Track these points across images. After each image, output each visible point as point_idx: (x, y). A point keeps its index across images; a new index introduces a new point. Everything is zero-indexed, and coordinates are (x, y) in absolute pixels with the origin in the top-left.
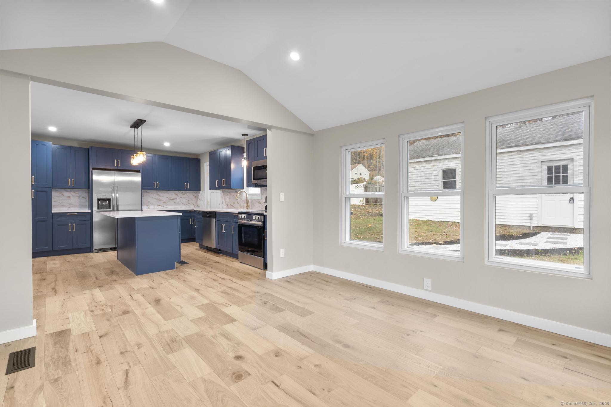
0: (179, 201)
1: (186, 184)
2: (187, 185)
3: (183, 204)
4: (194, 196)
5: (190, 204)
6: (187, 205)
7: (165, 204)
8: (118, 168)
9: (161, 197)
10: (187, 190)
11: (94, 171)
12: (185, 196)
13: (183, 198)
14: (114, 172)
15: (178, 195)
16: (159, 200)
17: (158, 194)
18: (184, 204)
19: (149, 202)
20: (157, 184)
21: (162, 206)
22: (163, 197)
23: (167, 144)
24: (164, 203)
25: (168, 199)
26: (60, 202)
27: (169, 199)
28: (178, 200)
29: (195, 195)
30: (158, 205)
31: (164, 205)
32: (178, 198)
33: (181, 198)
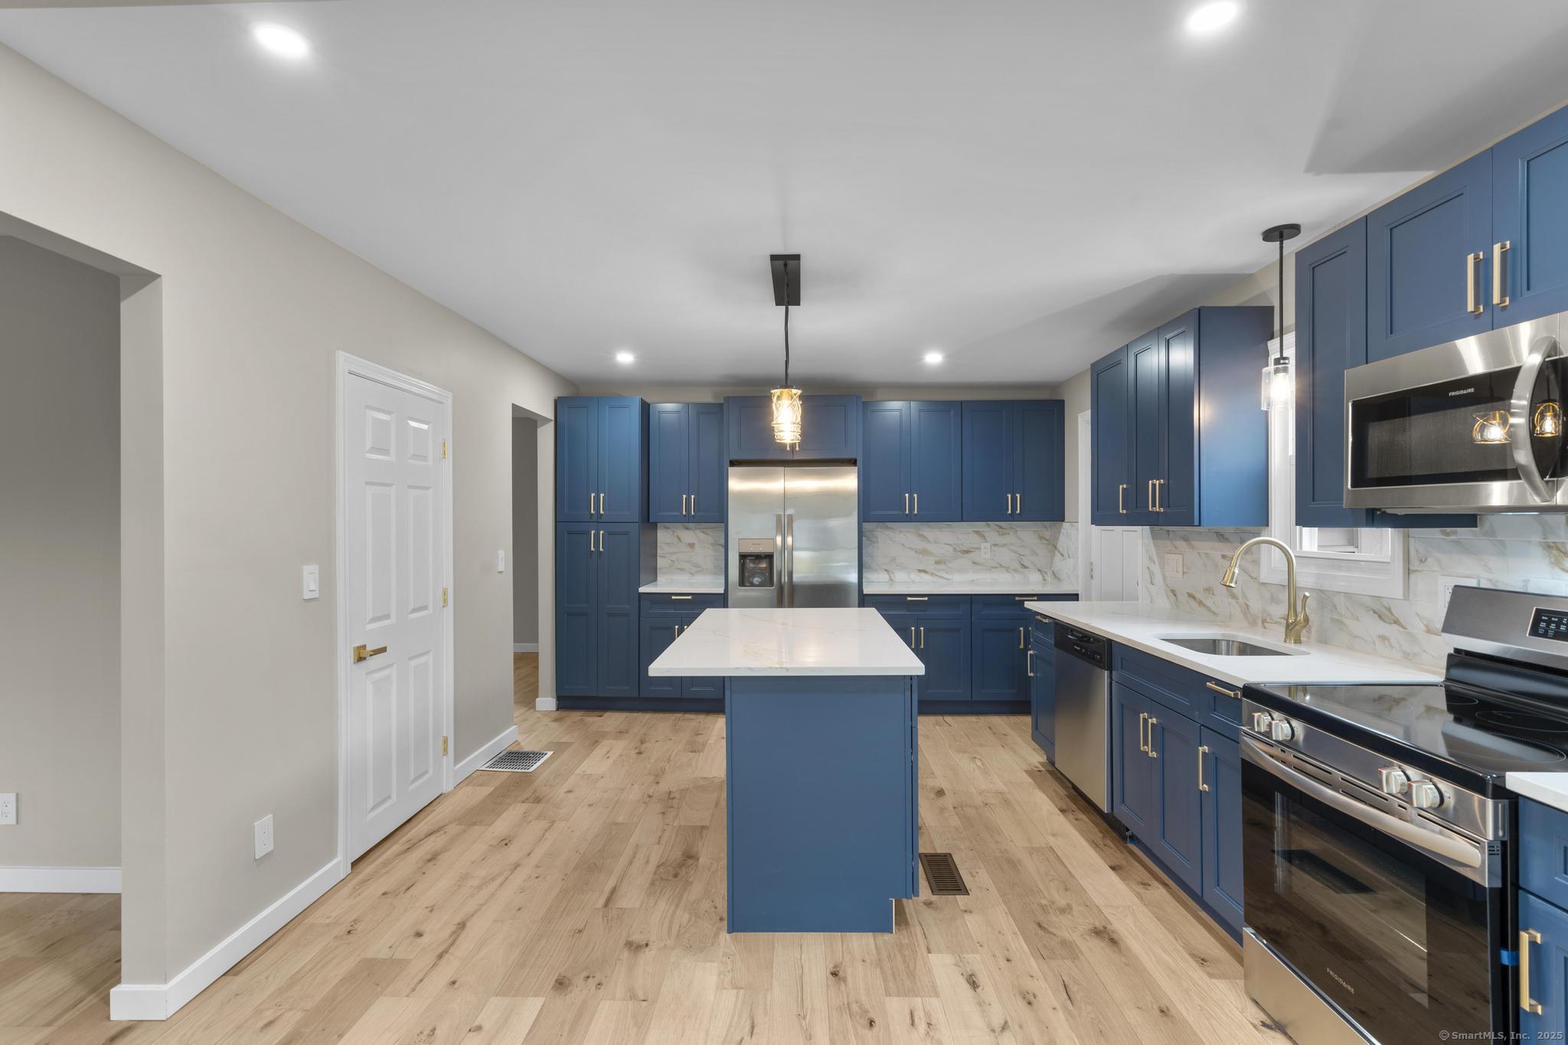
0: (988, 556)
1: (1009, 496)
2: (1014, 501)
3: (1001, 566)
4: (1041, 538)
5: (1026, 567)
6: (1015, 570)
7: (942, 566)
8: (796, 457)
9: (929, 542)
10: (1013, 518)
11: (731, 470)
12: (1010, 538)
13: (1004, 545)
14: (781, 469)
15: (986, 535)
16: (924, 552)
17: (921, 532)
18: (1007, 569)
19: (893, 559)
20: (912, 501)
21: (932, 574)
22: (935, 542)
23: (934, 358)
24: (937, 563)
25: (951, 549)
26: (674, 558)
27: (955, 550)
28: (985, 553)
29: (1047, 534)
30: (920, 571)
31: (939, 571)
32: (983, 545)
33: (995, 545)
